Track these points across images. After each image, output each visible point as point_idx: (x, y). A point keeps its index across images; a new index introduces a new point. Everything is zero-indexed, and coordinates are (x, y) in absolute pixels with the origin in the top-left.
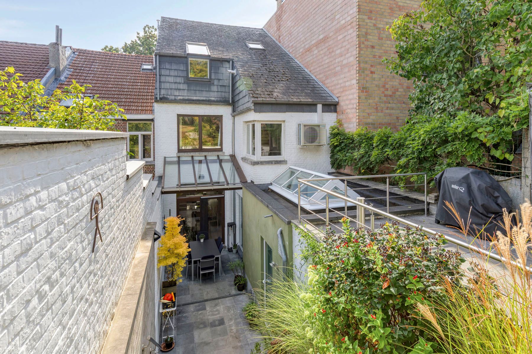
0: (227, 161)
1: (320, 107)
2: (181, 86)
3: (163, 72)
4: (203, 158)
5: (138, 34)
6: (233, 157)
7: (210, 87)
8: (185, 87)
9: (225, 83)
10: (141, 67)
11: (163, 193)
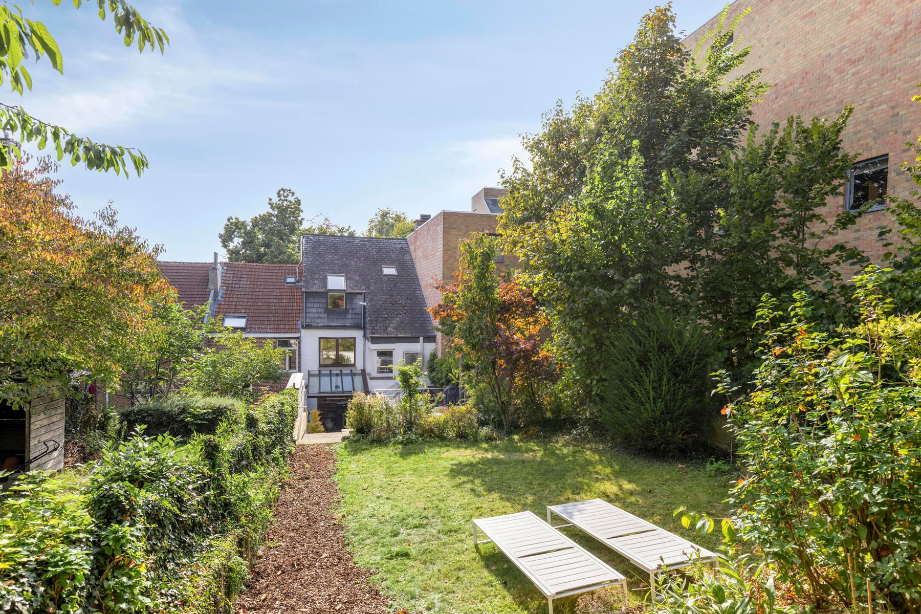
0: (358, 374)
1: (421, 339)
2: (322, 316)
3: (309, 305)
4: (339, 372)
5: (270, 200)
6: (363, 371)
7: (345, 315)
8: (326, 315)
9: (359, 311)
10: (285, 279)
11: (308, 397)
